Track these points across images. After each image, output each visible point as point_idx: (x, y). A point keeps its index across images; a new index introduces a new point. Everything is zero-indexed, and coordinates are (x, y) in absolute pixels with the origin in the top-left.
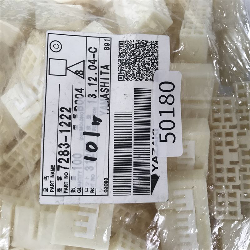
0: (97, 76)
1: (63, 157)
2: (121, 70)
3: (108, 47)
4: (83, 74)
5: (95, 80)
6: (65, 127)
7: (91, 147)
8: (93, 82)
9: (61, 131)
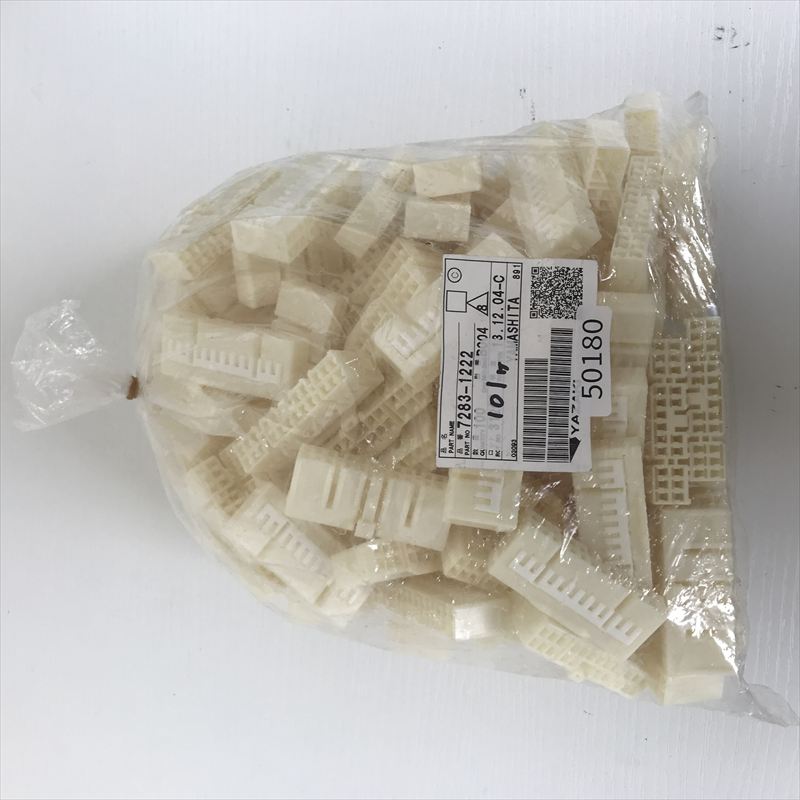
0: (503, 312)
1: (463, 411)
2: (534, 305)
3: (517, 275)
4: (487, 309)
5: (502, 317)
6: (466, 376)
7: (496, 400)
8: (498, 319)
9: (461, 380)
